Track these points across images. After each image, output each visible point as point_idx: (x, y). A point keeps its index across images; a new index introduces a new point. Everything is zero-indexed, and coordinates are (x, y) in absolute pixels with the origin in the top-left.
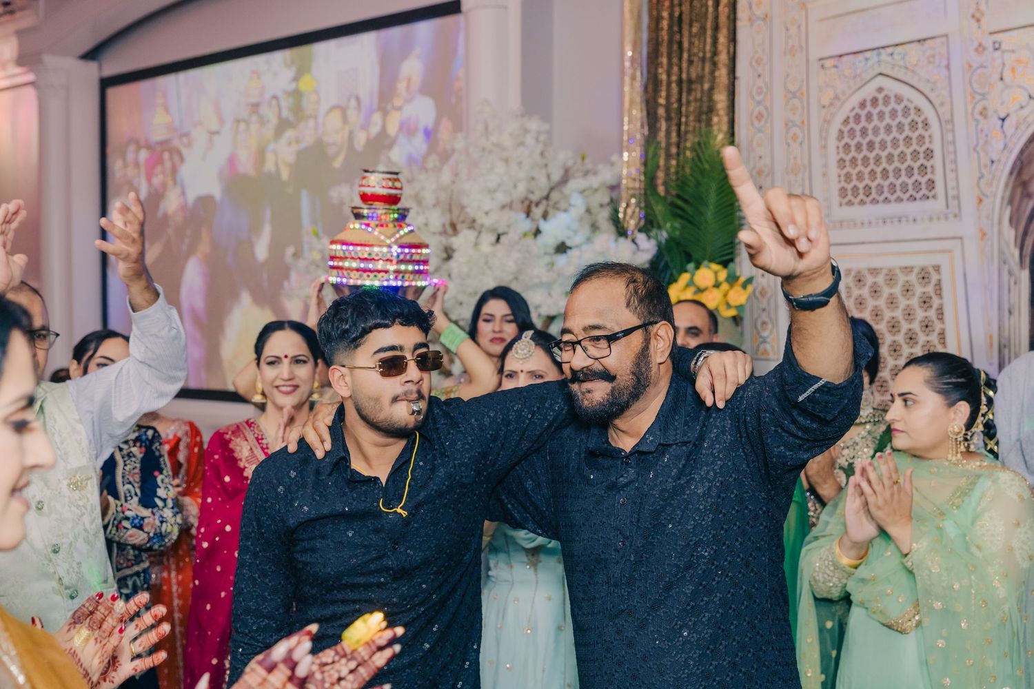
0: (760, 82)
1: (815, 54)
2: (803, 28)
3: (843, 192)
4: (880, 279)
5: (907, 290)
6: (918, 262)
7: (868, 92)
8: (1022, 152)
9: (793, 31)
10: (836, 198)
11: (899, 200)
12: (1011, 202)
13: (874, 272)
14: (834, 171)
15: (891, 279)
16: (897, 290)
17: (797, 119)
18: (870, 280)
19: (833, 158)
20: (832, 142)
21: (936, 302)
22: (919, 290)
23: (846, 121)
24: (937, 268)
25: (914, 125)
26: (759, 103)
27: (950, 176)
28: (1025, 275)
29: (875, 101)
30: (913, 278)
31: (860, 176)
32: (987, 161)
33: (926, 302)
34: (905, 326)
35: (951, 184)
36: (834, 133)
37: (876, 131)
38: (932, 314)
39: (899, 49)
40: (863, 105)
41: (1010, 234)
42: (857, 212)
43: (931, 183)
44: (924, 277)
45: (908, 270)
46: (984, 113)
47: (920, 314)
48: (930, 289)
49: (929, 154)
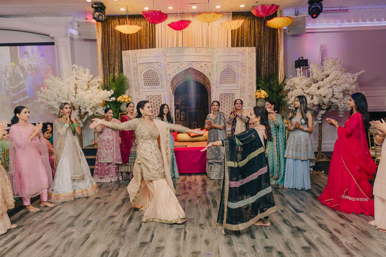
0: (128, 66)
1: (138, 63)
2: (136, 58)
3: (145, 84)
4: (152, 97)
5: (156, 98)
6: (158, 94)
7: (148, 69)
8: (172, 79)
9: (134, 59)
10: (143, 85)
11: (154, 85)
12: (171, 86)
13: (150, 96)
14: (143, 81)
15: (153, 97)
16: (154, 98)
17: (136, 73)
18: (150, 97)
19: (143, 79)
20: (142, 76)
21: (160, 100)
22: (158, 98)
23: (145, 73)
24: (160, 95)
25: (156, 75)
26: (128, 69)
27: (162, 82)
28: (173, 96)
29: (149, 71)
30: (157, 96)
31: (147, 82)
32: (167, 80)
33: (159, 100)
34: (156, 103)
35: (162, 83)
36: (142, 75)
37: (150, 75)
38: (160, 102)
39: (153, 63)
40: (147, 71)
41: (171, 90)
42: (147, 87)
43: (159, 83)
44: (159, 96)
45: (156, 95)
46: (167, 74)
47: (158, 102)
48: (160, 98)
49: (159, 79)
